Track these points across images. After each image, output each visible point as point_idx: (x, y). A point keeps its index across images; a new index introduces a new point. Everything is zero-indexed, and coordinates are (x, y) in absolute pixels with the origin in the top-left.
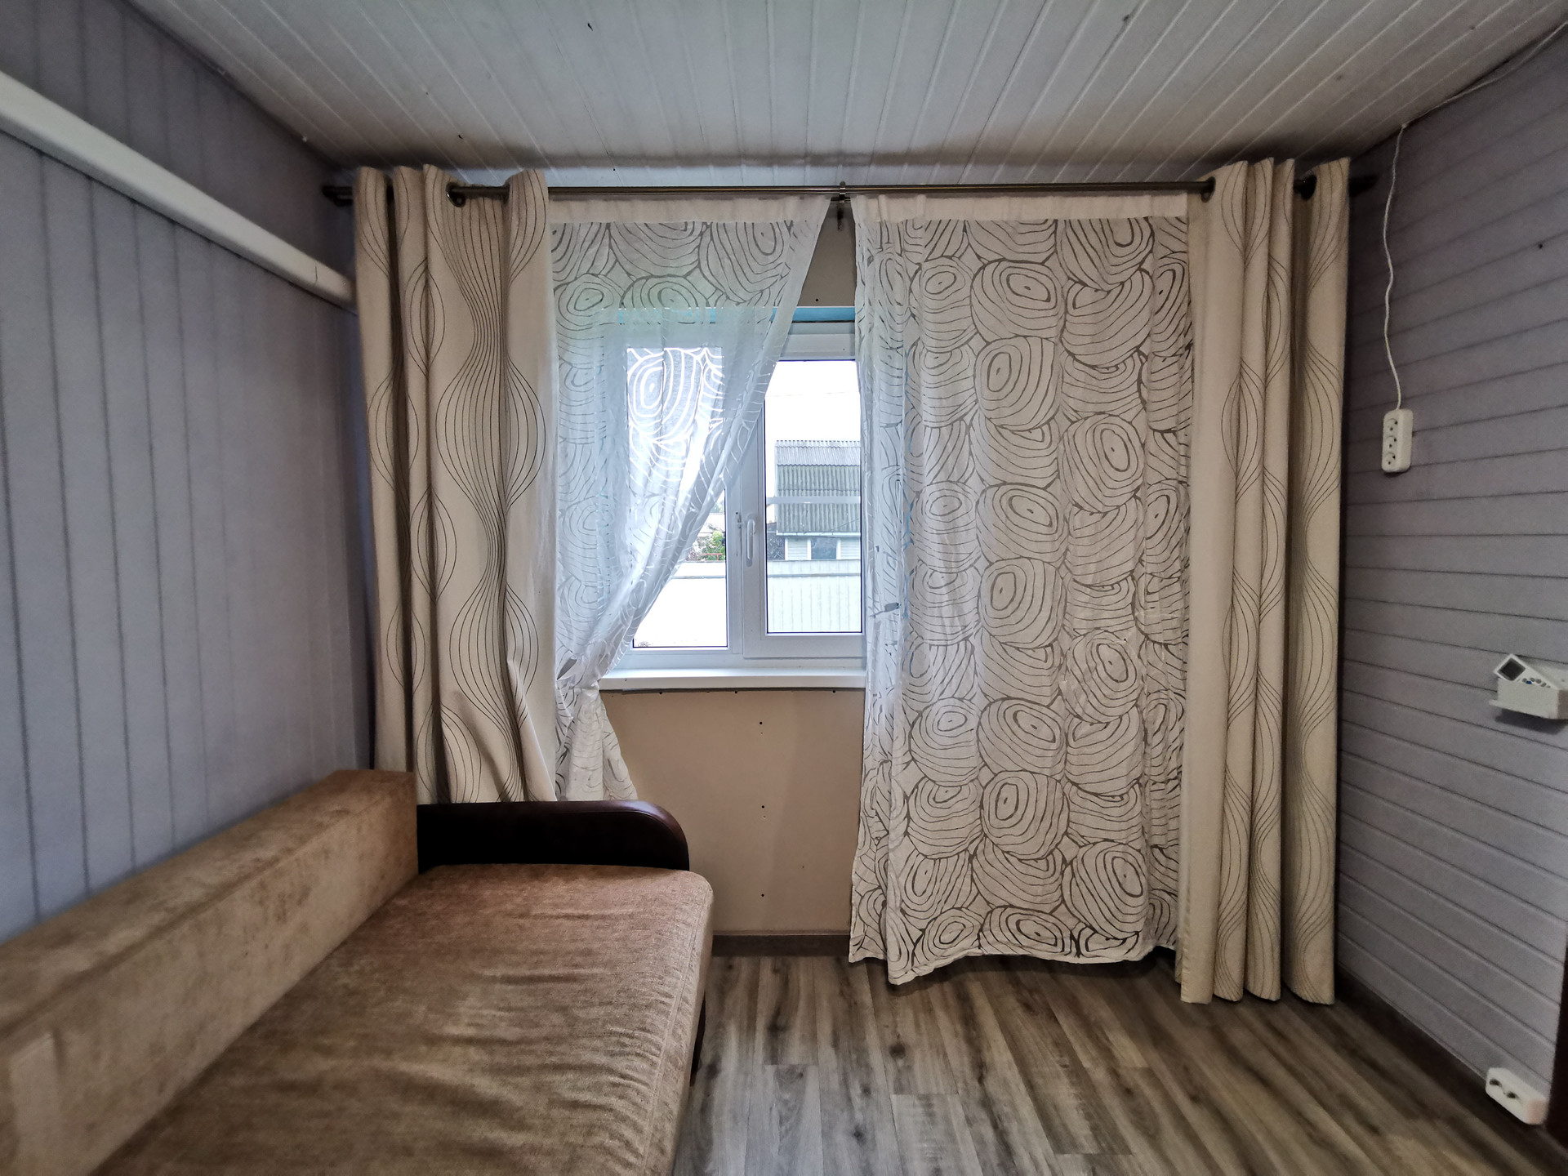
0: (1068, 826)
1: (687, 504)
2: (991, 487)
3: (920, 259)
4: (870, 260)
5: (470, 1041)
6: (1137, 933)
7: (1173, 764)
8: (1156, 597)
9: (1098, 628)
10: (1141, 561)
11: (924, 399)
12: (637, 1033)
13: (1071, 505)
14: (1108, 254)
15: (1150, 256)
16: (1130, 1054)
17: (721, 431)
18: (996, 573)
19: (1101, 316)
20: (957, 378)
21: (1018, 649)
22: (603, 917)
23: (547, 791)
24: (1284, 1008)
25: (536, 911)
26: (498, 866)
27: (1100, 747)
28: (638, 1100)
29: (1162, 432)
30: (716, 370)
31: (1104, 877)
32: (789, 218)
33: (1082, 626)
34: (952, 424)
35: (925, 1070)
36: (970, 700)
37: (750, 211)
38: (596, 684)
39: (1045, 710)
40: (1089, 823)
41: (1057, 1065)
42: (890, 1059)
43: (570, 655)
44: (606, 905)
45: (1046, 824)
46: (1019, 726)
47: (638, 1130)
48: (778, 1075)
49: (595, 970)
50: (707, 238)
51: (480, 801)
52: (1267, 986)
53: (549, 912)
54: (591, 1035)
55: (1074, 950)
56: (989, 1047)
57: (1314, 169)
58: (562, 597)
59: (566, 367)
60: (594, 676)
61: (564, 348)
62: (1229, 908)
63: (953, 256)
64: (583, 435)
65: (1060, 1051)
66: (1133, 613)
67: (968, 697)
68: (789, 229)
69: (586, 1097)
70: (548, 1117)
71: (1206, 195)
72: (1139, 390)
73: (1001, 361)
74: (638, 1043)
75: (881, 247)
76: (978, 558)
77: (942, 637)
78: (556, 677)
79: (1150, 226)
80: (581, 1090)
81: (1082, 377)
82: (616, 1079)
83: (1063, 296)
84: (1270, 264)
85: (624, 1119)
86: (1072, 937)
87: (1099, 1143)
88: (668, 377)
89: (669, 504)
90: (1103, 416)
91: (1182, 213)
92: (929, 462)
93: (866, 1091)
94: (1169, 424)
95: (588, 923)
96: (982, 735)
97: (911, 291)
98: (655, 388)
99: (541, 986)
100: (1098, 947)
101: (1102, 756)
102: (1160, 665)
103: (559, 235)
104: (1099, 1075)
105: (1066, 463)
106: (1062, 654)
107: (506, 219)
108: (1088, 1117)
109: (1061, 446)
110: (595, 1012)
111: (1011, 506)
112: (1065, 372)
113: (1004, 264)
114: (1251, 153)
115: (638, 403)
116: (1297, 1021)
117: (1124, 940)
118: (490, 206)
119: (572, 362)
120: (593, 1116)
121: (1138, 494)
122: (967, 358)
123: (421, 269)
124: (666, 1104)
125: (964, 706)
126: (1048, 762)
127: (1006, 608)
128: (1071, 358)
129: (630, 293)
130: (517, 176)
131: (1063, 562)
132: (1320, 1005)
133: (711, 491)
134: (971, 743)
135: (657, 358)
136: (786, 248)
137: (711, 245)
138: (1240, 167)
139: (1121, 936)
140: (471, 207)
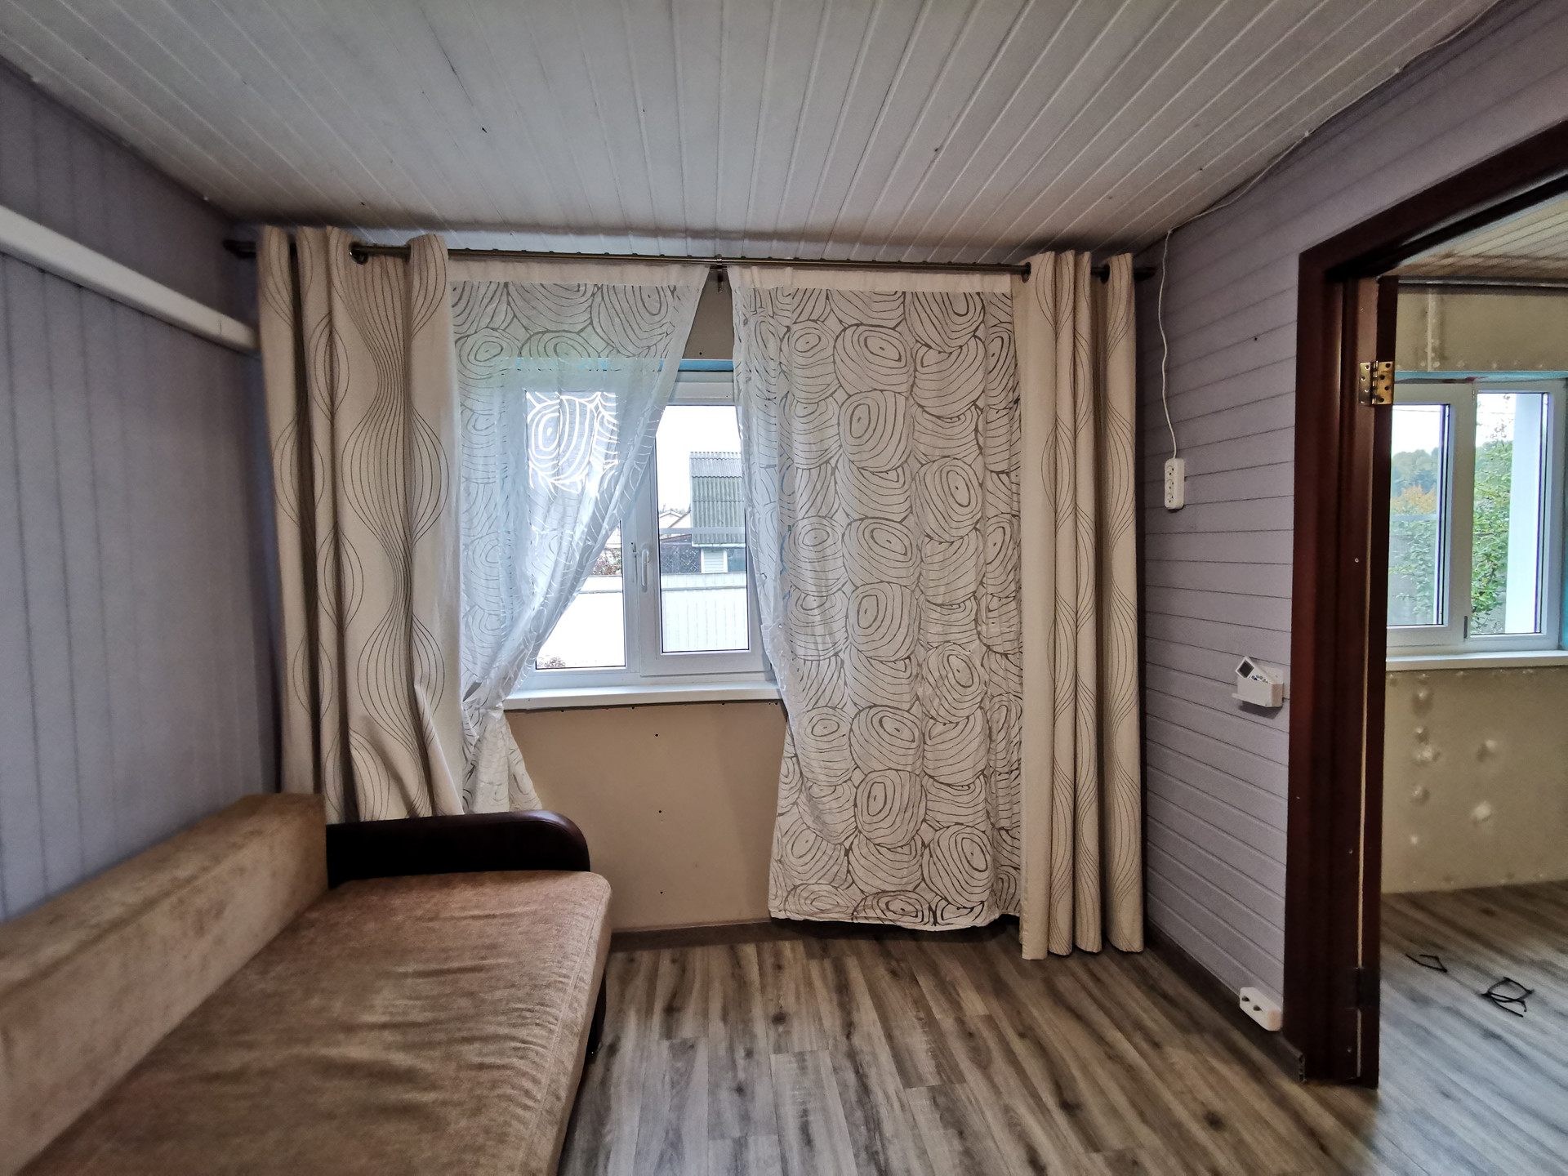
0: (926, 813)
1: (584, 537)
2: (855, 520)
3: (787, 322)
4: (746, 322)
5: (384, 1026)
6: (982, 902)
7: (1015, 758)
8: (995, 614)
9: (949, 642)
10: (981, 583)
11: (796, 445)
12: (537, 1008)
13: (922, 536)
14: (948, 321)
15: (982, 325)
16: (975, 1005)
17: (614, 471)
18: (861, 596)
19: (944, 374)
20: (823, 426)
21: (881, 662)
22: (509, 916)
23: (454, 805)
24: (1105, 959)
25: (445, 914)
26: (408, 878)
27: (951, 744)
28: (537, 1059)
29: (998, 473)
30: (610, 417)
31: (955, 856)
32: (672, 284)
33: (935, 640)
34: (820, 466)
35: (802, 1034)
36: (842, 709)
37: (637, 276)
38: (501, 704)
39: (906, 715)
40: (945, 808)
41: (914, 1019)
42: (772, 1026)
43: (475, 679)
44: (511, 905)
45: (909, 814)
46: (885, 730)
47: (535, 1081)
48: (672, 1047)
49: (500, 961)
50: (598, 299)
51: (389, 818)
52: (1090, 940)
53: (457, 914)
54: (495, 1013)
55: (932, 920)
56: (858, 1010)
57: (1108, 259)
58: (467, 624)
59: (468, 413)
60: (499, 697)
61: (466, 396)
62: (1059, 876)
63: (818, 320)
64: (485, 475)
65: (917, 1008)
66: (976, 628)
67: (840, 706)
68: (672, 293)
69: (488, 1060)
70: (457, 1078)
71: (1026, 276)
72: (976, 439)
73: (862, 412)
74: (538, 1015)
75: (756, 310)
76: (845, 583)
77: (815, 653)
78: (462, 699)
79: (982, 301)
80: (486, 1055)
81: (930, 425)
82: (519, 1045)
83: (912, 357)
84: (1075, 336)
85: (524, 1074)
86: (930, 909)
87: (941, 1077)
88: (564, 424)
89: (567, 539)
90: (948, 459)
91: (1007, 290)
92: (802, 499)
93: (749, 1054)
94: (1003, 466)
95: (495, 921)
96: (853, 740)
97: (781, 350)
98: (552, 434)
99: (450, 977)
100: (952, 916)
101: (953, 752)
102: (1001, 673)
103: (459, 291)
104: (947, 1023)
105: (918, 500)
106: (918, 665)
107: (407, 275)
108: (935, 1057)
109: (913, 485)
110: (498, 994)
111: (872, 538)
112: (916, 423)
113: (862, 328)
114: (1057, 245)
115: (537, 446)
116: (1114, 968)
117: (972, 909)
118: (393, 265)
119: (474, 408)
120: (496, 1074)
121: (978, 527)
122: (832, 407)
123: (325, 321)
124: (562, 1062)
125: (837, 714)
126: (910, 760)
127: (871, 626)
128: (920, 410)
129: (527, 345)
130: (418, 238)
131: (917, 585)
132: (1132, 953)
133: (605, 525)
134: (845, 747)
135: (553, 405)
136: (670, 309)
137: (603, 303)
138: (1050, 255)
139: (969, 905)
140: (374, 265)
